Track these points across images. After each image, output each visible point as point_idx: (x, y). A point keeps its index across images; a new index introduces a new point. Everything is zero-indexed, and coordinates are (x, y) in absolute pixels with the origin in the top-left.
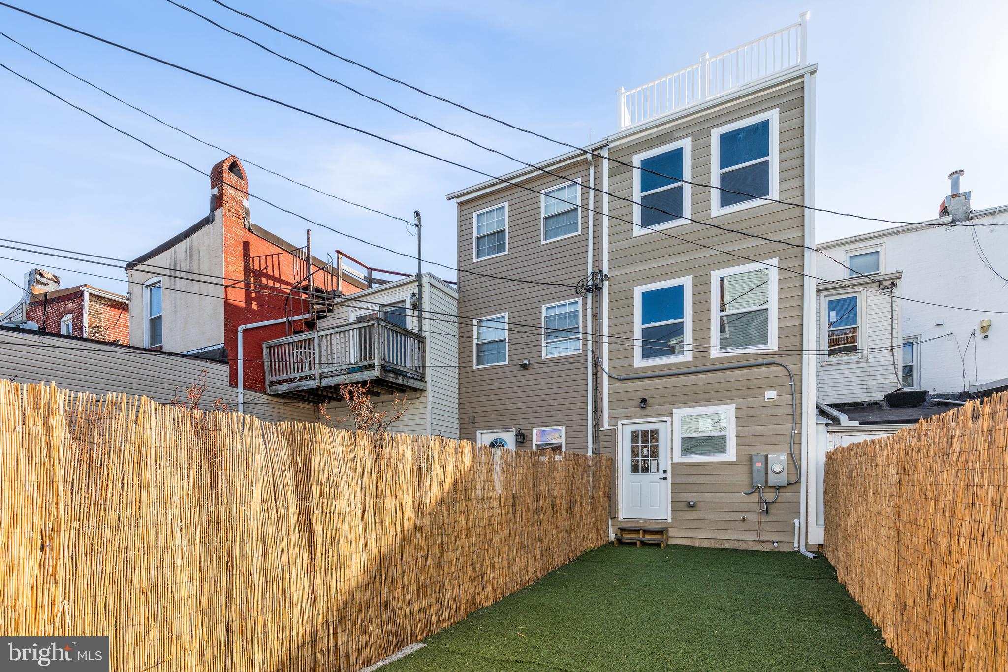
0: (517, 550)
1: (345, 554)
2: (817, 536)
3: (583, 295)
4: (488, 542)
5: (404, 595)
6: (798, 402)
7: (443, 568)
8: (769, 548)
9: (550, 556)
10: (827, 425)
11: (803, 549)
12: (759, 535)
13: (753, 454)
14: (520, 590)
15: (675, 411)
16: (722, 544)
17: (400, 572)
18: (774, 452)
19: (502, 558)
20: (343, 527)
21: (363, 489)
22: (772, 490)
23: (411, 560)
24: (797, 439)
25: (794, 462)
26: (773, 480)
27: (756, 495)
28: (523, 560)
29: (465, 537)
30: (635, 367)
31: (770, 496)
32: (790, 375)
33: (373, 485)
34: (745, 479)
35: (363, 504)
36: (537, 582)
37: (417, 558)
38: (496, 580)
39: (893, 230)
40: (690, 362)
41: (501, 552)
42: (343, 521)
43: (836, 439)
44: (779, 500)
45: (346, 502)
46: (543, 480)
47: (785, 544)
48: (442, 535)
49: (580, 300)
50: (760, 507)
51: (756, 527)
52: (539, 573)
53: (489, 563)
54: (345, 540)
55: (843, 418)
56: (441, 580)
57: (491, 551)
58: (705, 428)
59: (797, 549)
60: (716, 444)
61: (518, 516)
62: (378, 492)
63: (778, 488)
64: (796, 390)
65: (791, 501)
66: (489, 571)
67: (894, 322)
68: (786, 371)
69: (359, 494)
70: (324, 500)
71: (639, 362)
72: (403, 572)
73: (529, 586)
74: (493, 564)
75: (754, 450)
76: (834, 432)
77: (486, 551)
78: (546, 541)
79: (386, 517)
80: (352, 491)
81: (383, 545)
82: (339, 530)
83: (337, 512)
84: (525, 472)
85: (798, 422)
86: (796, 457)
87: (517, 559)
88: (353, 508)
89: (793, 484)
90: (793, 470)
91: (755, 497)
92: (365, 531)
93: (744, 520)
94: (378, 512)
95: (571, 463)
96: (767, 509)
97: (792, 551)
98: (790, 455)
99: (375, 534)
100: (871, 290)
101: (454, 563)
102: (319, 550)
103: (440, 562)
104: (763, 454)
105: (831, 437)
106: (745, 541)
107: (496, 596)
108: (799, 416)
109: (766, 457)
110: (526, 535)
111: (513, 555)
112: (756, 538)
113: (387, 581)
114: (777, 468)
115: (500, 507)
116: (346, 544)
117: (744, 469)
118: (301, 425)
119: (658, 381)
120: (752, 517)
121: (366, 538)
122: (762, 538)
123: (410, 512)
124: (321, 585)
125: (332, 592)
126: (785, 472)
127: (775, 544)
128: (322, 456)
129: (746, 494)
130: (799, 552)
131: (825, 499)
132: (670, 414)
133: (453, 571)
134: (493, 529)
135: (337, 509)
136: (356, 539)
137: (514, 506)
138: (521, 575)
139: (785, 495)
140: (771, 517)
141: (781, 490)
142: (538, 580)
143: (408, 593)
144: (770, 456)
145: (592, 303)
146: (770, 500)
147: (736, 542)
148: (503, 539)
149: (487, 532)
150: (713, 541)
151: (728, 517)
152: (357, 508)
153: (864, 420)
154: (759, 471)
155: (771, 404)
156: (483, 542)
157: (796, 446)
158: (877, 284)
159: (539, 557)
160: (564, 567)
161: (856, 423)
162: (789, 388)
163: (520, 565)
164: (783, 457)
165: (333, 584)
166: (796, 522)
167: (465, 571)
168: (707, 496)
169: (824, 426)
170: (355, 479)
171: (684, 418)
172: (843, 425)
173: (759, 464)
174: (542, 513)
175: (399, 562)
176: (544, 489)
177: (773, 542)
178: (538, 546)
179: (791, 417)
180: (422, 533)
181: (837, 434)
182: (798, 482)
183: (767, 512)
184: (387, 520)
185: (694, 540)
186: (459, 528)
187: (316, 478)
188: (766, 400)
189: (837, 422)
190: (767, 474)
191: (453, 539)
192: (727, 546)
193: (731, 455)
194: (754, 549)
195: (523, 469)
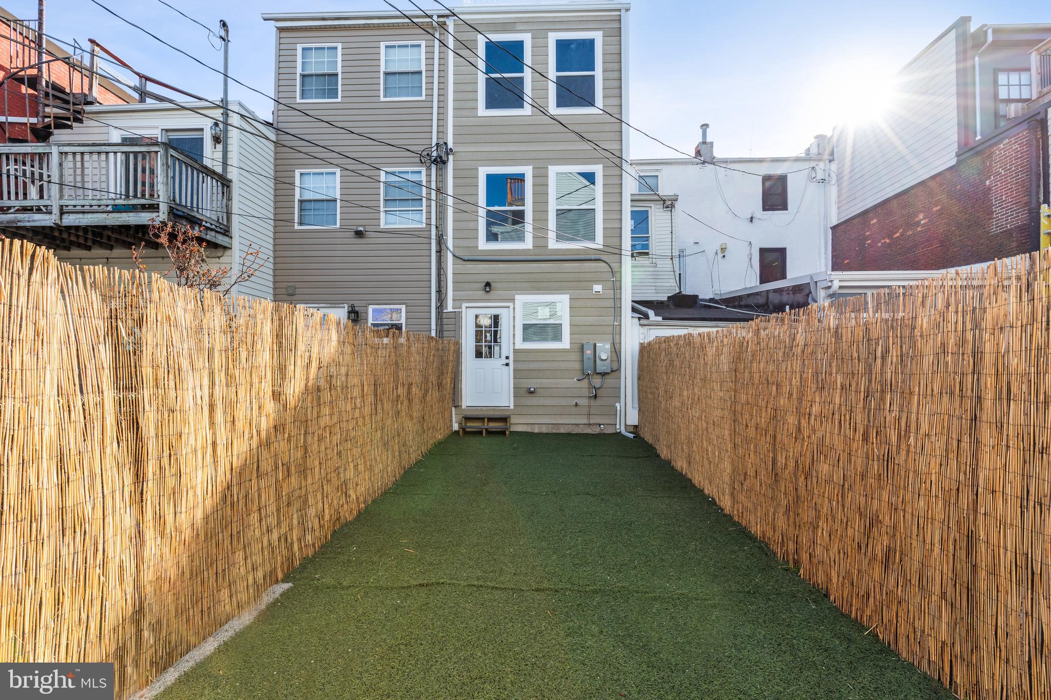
0: (378, 447)
1: (188, 471)
2: (633, 418)
3: (428, 165)
4: (351, 440)
5: (261, 520)
6: (618, 296)
7: (305, 478)
8: (596, 430)
9: (406, 452)
10: (639, 319)
11: (623, 431)
12: (589, 419)
13: (584, 342)
14: (381, 495)
15: (517, 297)
16: (558, 429)
17: (256, 488)
18: (600, 341)
19: (365, 458)
20: (186, 431)
21: (212, 374)
22: (599, 376)
23: (269, 471)
24: (618, 329)
25: (616, 352)
26: (601, 367)
27: (586, 380)
28: (384, 459)
29: (330, 436)
30: (479, 248)
31: (597, 381)
32: (612, 272)
33: (224, 368)
34: (577, 366)
35: (211, 396)
36: (395, 483)
37: (277, 468)
38: (359, 486)
39: (668, 161)
40: (530, 249)
41: (364, 452)
42: (185, 421)
43: (646, 331)
44: (604, 386)
45: (191, 393)
46: (401, 364)
47: (610, 426)
48: (305, 434)
49: (424, 170)
50: (589, 392)
51: (586, 411)
52: (397, 472)
53: (352, 465)
54: (189, 450)
55: (651, 313)
56: (303, 493)
57: (354, 450)
58: (543, 316)
59: (618, 431)
60: (553, 331)
61: (379, 407)
62: (229, 378)
63: (604, 374)
64: (617, 287)
65: (613, 386)
66: (352, 476)
67: (674, 236)
68: (609, 268)
69: (206, 381)
70: (160, 390)
71: (483, 245)
72: (259, 489)
73: (390, 489)
74: (356, 467)
75: (584, 339)
76: (645, 325)
77: (349, 451)
78: (403, 434)
79: (241, 413)
80: (197, 376)
81: (235, 453)
82: (181, 436)
83: (178, 409)
84: (388, 355)
85: (619, 314)
86: (617, 346)
87: (378, 458)
88: (199, 402)
89: (615, 371)
90: (615, 359)
91: (585, 383)
92: (214, 434)
93: (576, 405)
94: (230, 406)
95: (425, 346)
96: (596, 394)
97: (615, 432)
98: (612, 345)
99: (225, 439)
100: (658, 207)
101: (317, 469)
102: (151, 468)
103: (303, 471)
104: (592, 342)
105: (642, 330)
106: (577, 425)
107: (359, 506)
108: (619, 309)
109: (595, 345)
110: (386, 428)
111: (375, 454)
112: (585, 421)
113: (240, 503)
114: (604, 357)
115: (363, 396)
116: (190, 456)
117: (576, 356)
118: (126, 274)
119: (501, 265)
120: (583, 402)
121: (214, 444)
122: (592, 422)
123: (270, 406)
124: (151, 522)
125: (168, 531)
126: (609, 360)
127: (602, 426)
128: (159, 323)
129: (578, 380)
130: (620, 432)
131: (638, 384)
132: (513, 300)
133: (317, 480)
134: (357, 423)
135: (178, 403)
136: (202, 448)
137: (376, 395)
138: (382, 477)
139: (609, 381)
140: (599, 402)
141: (606, 376)
142: (396, 480)
143: (266, 517)
144: (597, 345)
145: (437, 175)
146: (597, 386)
147: (570, 426)
148: (366, 435)
149: (351, 428)
150: (550, 426)
151: (563, 402)
152: (204, 402)
153: (667, 315)
154: (589, 358)
155: (598, 297)
156: (346, 440)
157: (618, 336)
158: (662, 202)
159: (397, 454)
160: (419, 463)
161: (660, 318)
162: (611, 284)
163: (381, 465)
164: (608, 346)
165: (170, 518)
166: (618, 405)
167: (329, 478)
168: (545, 382)
169: (637, 320)
170: (201, 360)
171: (525, 304)
172: (651, 319)
173: (589, 352)
174: (400, 403)
175: (255, 475)
176: (402, 374)
177: (600, 425)
178: (396, 442)
179: (613, 309)
180: (284, 433)
181: (647, 327)
182: (619, 369)
183: (595, 397)
184: (241, 418)
185: (533, 426)
186: (322, 425)
187: (149, 357)
188: (594, 293)
189: (647, 317)
190: (595, 361)
191: (316, 438)
192: (562, 430)
193: (565, 343)
194: (585, 432)
195: (386, 351)
